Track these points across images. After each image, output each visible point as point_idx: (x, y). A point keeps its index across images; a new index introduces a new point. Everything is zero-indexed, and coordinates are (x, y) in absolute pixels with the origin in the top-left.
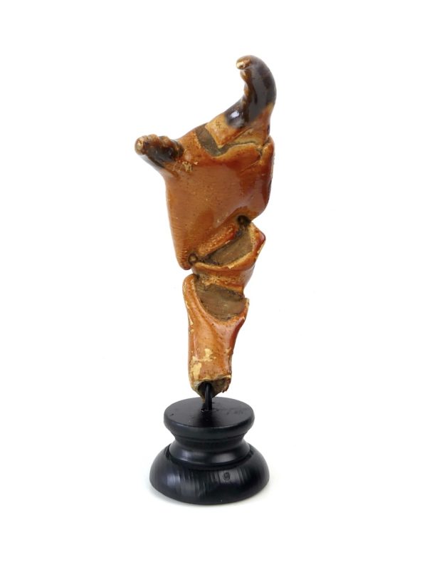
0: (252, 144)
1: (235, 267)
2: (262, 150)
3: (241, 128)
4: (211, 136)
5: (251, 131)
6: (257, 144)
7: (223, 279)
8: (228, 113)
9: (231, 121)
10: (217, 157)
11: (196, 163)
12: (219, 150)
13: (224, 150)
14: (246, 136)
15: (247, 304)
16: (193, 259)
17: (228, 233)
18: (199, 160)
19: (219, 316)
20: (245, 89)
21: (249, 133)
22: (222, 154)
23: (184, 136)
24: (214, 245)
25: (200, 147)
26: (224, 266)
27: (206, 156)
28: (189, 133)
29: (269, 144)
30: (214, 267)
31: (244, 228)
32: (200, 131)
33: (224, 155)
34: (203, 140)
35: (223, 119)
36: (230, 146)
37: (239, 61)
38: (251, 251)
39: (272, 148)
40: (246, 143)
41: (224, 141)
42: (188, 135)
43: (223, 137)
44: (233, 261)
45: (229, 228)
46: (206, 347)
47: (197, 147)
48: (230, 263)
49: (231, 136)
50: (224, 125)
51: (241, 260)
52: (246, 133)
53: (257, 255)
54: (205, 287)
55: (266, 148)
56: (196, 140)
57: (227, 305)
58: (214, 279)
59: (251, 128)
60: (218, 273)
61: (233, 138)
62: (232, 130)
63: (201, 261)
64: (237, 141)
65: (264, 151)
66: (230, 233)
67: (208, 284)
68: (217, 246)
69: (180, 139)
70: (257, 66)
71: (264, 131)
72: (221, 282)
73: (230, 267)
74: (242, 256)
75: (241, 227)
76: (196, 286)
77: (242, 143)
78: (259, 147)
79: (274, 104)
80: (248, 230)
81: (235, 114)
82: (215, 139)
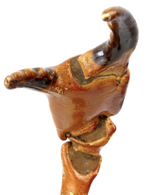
0: (113, 76)
1: (94, 144)
2: (120, 80)
3: (105, 65)
4: (80, 67)
5: (113, 67)
6: (117, 76)
7: (86, 149)
8: (96, 51)
9: (97, 59)
10: (84, 86)
11: (66, 89)
12: (86, 80)
13: (90, 80)
14: (108, 71)
15: (100, 162)
16: (68, 135)
17: (91, 126)
18: (69, 87)
19: (81, 171)
20: (111, 36)
21: (111, 69)
22: (88, 83)
23: (60, 65)
24: (81, 132)
25: (71, 76)
26: (87, 143)
27: (75, 84)
28: (65, 62)
29: (126, 75)
30: (81, 142)
31: (102, 121)
32: (74, 61)
33: (89, 84)
34: (74, 70)
35: (91, 56)
36: (94, 78)
37: (105, 12)
38: (106, 136)
39: (128, 78)
40: (108, 75)
41: (90, 74)
42: (64, 64)
43: (90, 70)
44: (93, 141)
45: (92, 123)
46: (71, 191)
47: (69, 76)
48: (91, 142)
49: (96, 71)
50: (91, 61)
51: (99, 141)
52: (108, 69)
53: (109, 139)
54: (74, 151)
55: (123, 78)
56: (69, 70)
57: (87, 163)
58: (80, 148)
59: (113, 65)
60: (83, 146)
61: (97, 72)
62: (96, 66)
63: (73, 137)
64: (101, 74)
65: (122, 81)
66: (93, 126)
67: (76, 150)
68: (83, 133)
69: (57, 67)
70: (124, 18)
71: (124, 67)
72: (85, 150)
73: (91, 144)
74: (99, 139)
75: (100, 120)
76: (69, 151)
77: (105, 76)
78: (118, 78)
79: (135, 48)
80: (105, 122)
81: (101, 54)
82: (83, 71)
